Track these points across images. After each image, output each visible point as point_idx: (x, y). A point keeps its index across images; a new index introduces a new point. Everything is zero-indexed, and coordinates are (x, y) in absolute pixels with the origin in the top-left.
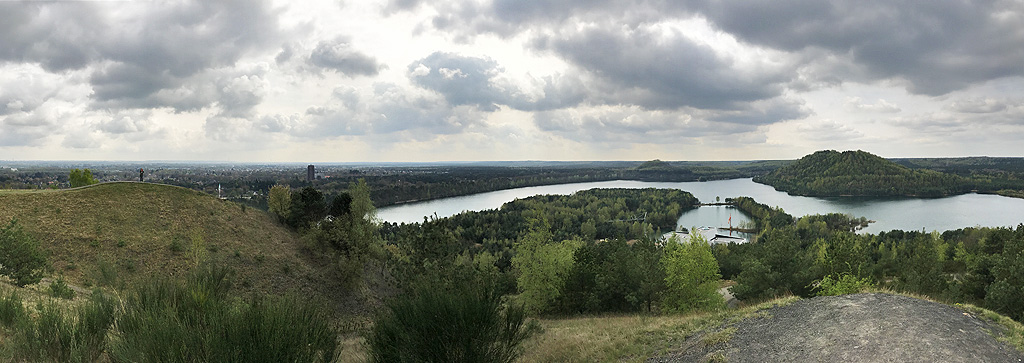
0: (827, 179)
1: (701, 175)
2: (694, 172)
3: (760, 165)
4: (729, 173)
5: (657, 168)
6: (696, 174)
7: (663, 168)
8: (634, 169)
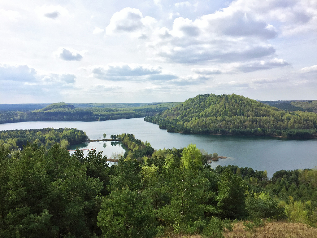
0: (201, 119)
1: (101, 115)
2: (95, 113)
3: (154, 107)
4: (126, 114)
5: (61, 110)
6: (96, 115)
7: (67, 110)
8: (39, 110)
